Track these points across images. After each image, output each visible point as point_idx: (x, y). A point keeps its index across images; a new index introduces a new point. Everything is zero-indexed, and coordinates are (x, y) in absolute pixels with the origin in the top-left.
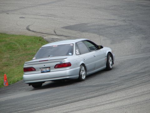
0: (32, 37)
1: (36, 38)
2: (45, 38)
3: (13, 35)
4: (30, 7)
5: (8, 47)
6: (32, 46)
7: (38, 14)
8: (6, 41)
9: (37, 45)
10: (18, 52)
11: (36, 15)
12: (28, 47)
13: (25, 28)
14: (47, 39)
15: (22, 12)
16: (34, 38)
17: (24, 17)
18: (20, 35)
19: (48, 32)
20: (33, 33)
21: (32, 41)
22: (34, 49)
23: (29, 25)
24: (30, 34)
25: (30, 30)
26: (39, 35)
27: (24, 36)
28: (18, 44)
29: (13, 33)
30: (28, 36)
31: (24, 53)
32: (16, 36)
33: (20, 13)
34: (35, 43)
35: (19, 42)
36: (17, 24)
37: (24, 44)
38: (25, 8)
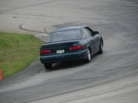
0: (24, 35)
1: (28, 36)
2: (36, 35)
3: (7, 34)
4: (23, 7)
5: (2, 44)
6: (25, 43)
7: (30, 14)
9: (28, 42)
10: (12, 48)
11: (28, 15)
12: (20, 44)
13: (18, 26)
14: (38, 36)
15: (15, 12)
16: (26, 36)
17: (16, 16)
18: (13, 33)
19: (39, 30)
20: (25, 31)
21: (24, 38)
22: (26, 46)
24: (22, 32)
25: (22, 29)
26: (30, 33)
27: (16, 34)
28: (11, 42)
29: (7, 31)
30: (20, 34)
31: (16, 49)
32: (9, 34)
33: (13, 13)
34: (27, 40)
35: (13, 40)
36: (10, 23)
37: (17, 42)
38: (17, 8)
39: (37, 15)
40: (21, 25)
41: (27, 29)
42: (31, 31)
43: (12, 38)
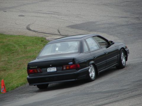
0: (33, 37)
1: (38, 39)
2: (47, 38)
3: (11, 36)
4: (31, 3)
5: (6, 49)
6: (34, 48)
7: (40, 12)
8: (3, 42)
9: (38, 47)
10: (18, 54)
11: (38, 13)
12: (28, 49)
13: (25, 27)
14: (50, 39)
15: (21, 9)
16: (36, 39)
17: (23, 15)
18: (19, 36)
19: (51, 31)
20: (34, 33)
21: (33, 42)
22: (35, 51)
23: (29, 24)
24: (30, 34)
25: (30, 30)
26: (41, 35)
27: (23, 37)
28: (16, 46)
29: (11, 33)
30: (29, 37)
31: (24, 55)
32: (15, 36)
33: (19, 11)
34: (36, 44)
35: (19, 44)
36: (16, 24)
37: (24, 46)
38: (25, 5)
39: (49, 13)
40: (29, 25)
41: (36, 30)
42: (41, 33)
43: (18, 41)
